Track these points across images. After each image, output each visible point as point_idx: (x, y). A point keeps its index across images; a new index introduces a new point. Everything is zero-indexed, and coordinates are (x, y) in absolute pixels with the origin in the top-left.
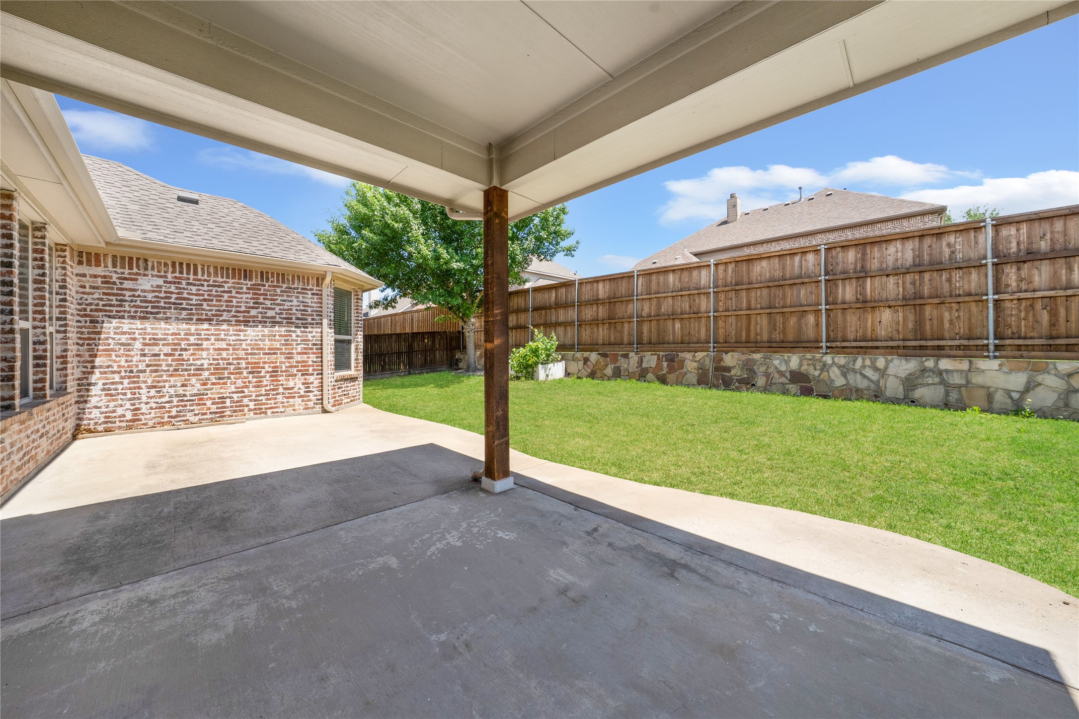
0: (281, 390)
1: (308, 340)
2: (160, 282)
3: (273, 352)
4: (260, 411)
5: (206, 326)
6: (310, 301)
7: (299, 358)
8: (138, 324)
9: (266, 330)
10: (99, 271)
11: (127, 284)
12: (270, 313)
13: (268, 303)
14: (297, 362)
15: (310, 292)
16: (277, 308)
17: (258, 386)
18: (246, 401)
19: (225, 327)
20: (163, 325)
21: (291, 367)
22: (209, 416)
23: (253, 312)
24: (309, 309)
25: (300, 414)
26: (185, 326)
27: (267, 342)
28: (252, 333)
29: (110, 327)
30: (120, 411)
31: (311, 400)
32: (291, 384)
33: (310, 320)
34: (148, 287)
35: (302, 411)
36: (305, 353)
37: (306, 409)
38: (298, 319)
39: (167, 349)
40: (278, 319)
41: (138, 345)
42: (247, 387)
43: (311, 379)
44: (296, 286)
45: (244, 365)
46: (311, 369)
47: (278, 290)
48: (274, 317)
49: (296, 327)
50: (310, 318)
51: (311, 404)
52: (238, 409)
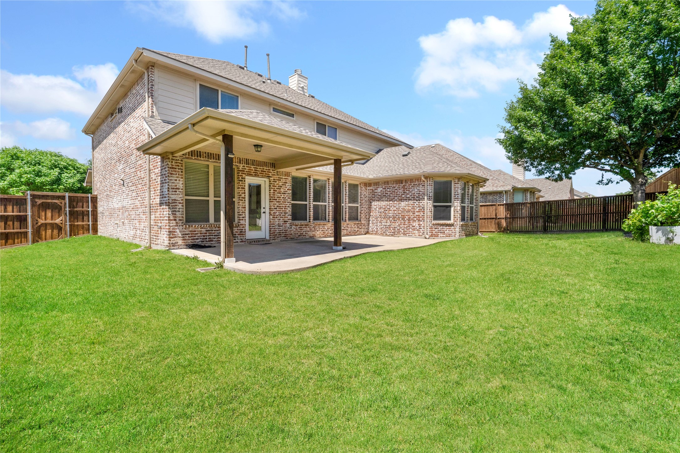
0: (411, 227)
1: (420, 206)
2: (382, 189)
3: (409, 211)
4: (405, 234)
5: (391, 202)
6: (421, 189)
7: (417, 214)
8: (378, 203)
9: (407, 202)
10: (371, 188)
11: (376, 191)
12: (408, 196)
13: (407, 192)
14: (417, 215)
15: (421, 185)
16: (410, 193)
17: (404, 224)
18: (401, 229)
19: (396, 202)
20: (382, 203)
21: (414, 217)
22: (391, 233)
23: (403, 196)
24: (421, 193)
25: (417, 238)
26: (387, 203)
27: (407, 207)
28: (403, 204)
29: (373, 203)
30: (374, 229)
31: (420, 232)
32: (414, 225)
33: (421, 198)
34: (379, 191)
35: (418, 236)
36: (419, 212)
37: (419, 236)
38: (417, 197)
39: (383, 210)
40: (410, 198)
41: (378, 209)
42: (401, 224)
43: (421, 223)
44: (416, 183)
45: (400, 216)
46: (421, 218)
47: (411, 186)
48: (409, 197)
49: (417, 201)
50: (421, 196)
51: (421, 234)
52: (399, 232)
